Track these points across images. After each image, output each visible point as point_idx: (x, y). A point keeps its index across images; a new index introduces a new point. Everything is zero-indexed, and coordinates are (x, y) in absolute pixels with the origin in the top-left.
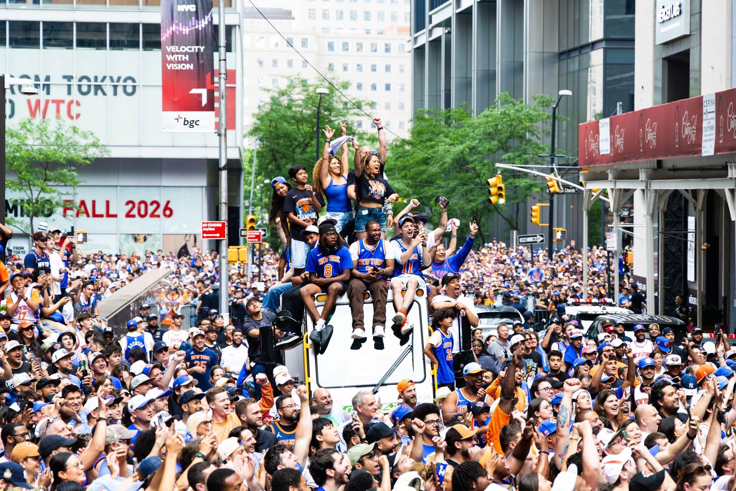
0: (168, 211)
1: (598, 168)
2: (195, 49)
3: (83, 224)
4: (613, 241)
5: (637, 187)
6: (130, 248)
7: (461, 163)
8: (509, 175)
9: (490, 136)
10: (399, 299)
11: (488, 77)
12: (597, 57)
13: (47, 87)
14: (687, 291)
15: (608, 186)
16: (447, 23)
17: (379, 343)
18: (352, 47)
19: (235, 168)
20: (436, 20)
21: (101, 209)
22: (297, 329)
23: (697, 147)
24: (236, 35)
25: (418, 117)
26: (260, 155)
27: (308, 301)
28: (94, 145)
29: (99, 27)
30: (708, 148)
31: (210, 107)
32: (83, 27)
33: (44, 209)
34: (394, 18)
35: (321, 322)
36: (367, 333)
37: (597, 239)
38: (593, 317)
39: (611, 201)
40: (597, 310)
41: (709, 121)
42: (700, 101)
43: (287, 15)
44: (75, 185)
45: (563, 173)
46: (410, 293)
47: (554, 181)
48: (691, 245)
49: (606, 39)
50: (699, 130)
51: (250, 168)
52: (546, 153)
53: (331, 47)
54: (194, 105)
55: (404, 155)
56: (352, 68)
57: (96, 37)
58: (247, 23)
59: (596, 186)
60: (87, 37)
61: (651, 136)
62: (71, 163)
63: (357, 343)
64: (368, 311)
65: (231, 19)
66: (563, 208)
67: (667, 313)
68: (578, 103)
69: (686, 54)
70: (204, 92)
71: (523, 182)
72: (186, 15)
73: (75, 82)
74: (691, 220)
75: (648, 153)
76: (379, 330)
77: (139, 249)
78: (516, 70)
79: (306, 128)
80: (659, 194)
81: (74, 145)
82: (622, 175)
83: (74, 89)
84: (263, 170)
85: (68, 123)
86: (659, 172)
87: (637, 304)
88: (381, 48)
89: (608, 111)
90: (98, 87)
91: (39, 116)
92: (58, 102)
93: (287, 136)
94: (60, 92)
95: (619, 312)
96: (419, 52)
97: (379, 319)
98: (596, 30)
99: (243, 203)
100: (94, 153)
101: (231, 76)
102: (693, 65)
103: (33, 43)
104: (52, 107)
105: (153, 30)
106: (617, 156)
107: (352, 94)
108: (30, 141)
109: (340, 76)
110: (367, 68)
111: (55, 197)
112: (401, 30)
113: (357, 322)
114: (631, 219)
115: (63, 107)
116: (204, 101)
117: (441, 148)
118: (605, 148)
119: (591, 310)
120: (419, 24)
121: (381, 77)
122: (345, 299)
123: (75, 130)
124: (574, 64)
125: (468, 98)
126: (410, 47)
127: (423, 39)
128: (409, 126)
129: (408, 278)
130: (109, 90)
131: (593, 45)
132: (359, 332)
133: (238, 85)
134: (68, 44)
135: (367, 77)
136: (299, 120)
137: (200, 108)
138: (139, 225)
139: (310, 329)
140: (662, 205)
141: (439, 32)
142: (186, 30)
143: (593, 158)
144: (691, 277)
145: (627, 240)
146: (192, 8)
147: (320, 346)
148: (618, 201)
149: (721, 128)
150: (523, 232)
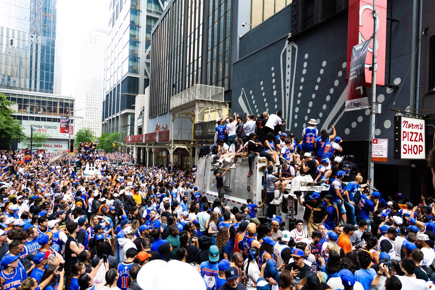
0: (61, 147)
1: (129, 143)
2: (66, 124)
3: (47, 148)
4: (130, 153)
5: (134, 146)
6: (55, 152)
7: (108, 141)
8: (115, 143)
9: (113, 137)
10: (97, 163)
11: (113, 129)
12: (129, 127)
13: (41, 127)
14: (141, 160)
15: (130, 145)
16: (107, 121)
17: (93, 169)
18: (93, 123)
19: (72, 141)
20: (106, 120)
21: (50, 146)
22: (81, 167)
23: (142, 141)
24: (74, 121)
25: (102, 134)
26: (77, 139)
27: (82, 163)
28: (49, 136)
29: (51, 118)
30: (144, 141)
31: (68, 133)
32: (48, 118)
33: (40, 146)
34: (99, 119)
35: (84, 166)
36: (91, 168)
37: (128, 153)
38: (127, 164)
39: (130, 147)
40: (128, 163)
41: (144, 138)
42: (143, 135)
43: (82, 118)
44: (45, 142)
45: (124, 143)
46: (98, 162)
47: (122, 144)
48: (141, 154)
49: (131, 125)
50: (143, 139)
51: (75, 140)
52: (121, 140)
53: (89, 123)
54: (65, 132)
55: (100, 139)
56: (93, 126)
57: (50, 120)
58: (76, 119)
59: (128, 146)
60: (48, 120)
61: (136, 139)
62: (44, 139)
63: (90, 169)
64: (92, 164)
65: (72, 118)
66: (123, 148)
67: (138, 164)
68: (126, 133)
69: (141, 128)
70: (67, 130)
71: (118, 144)
72: (64, 119)
73: (46, 127)
74: (141, 150)
75: (135, 141)
76: (93, 167)
77: (56, 152)
78: (117, 128)
79: (85, 135)
80: (137, 147)
81: (46, 136)
82: (132, 144)
83: (46, 128)
84: (78, 141)
85: (44, 133)
86: (137, 144)
87: (133, 162)
88: (97, 123)
89: (131, 135)
90: (50, 128)
91: (40, 131)
92: (43, 130)
93: (81, 136)
94: (43, 128)
95: (131, 163)
96: (103, 125)
97: (93, 166)
98: (129, 123)
99: (74, 145)
100: (49, 137)
101: (73, 127)
102: (142, 129)
103: (39, 120)
104: (42, 130)
105: (59, 119)
106: (131, 142)
107: (93, 130)
108: (38, 135)
109: (90, 127)
110: (95, 126)
111: (42, 144)
112: (100, 121)
113: (90, 166)
114: (133, 150)
115: (44, 130)
116: (67, 132)
117: (106, 139)
118: (129, 140)
119: (127, 163)
120: (103, 120)
121: (97, 127)
122: (88, 162)
123: (46, 134)
124: (126, 128)
125: (110, 132)
126: (102, 124)
127: (104, 123)
128: (101, 135)
129: (98, 160)
130: (52, 128)
131: (129, 125)
132: (90, 168)
133: (74, 128)
134: (45, 121)
135: (95, 128)
136: (83, 134)
137: (66, 133)
138: (56, 148)
139: (82, 167)
140: (138, 148)
141: (106, 122)
142: (64, 121)
143: (128, 142)
144: (141, 158)
145: (132, 153)
146: (66, 118)
147: (84, 169)
148: (131, 148)
149: (146, 139)
150: (118, 151)
